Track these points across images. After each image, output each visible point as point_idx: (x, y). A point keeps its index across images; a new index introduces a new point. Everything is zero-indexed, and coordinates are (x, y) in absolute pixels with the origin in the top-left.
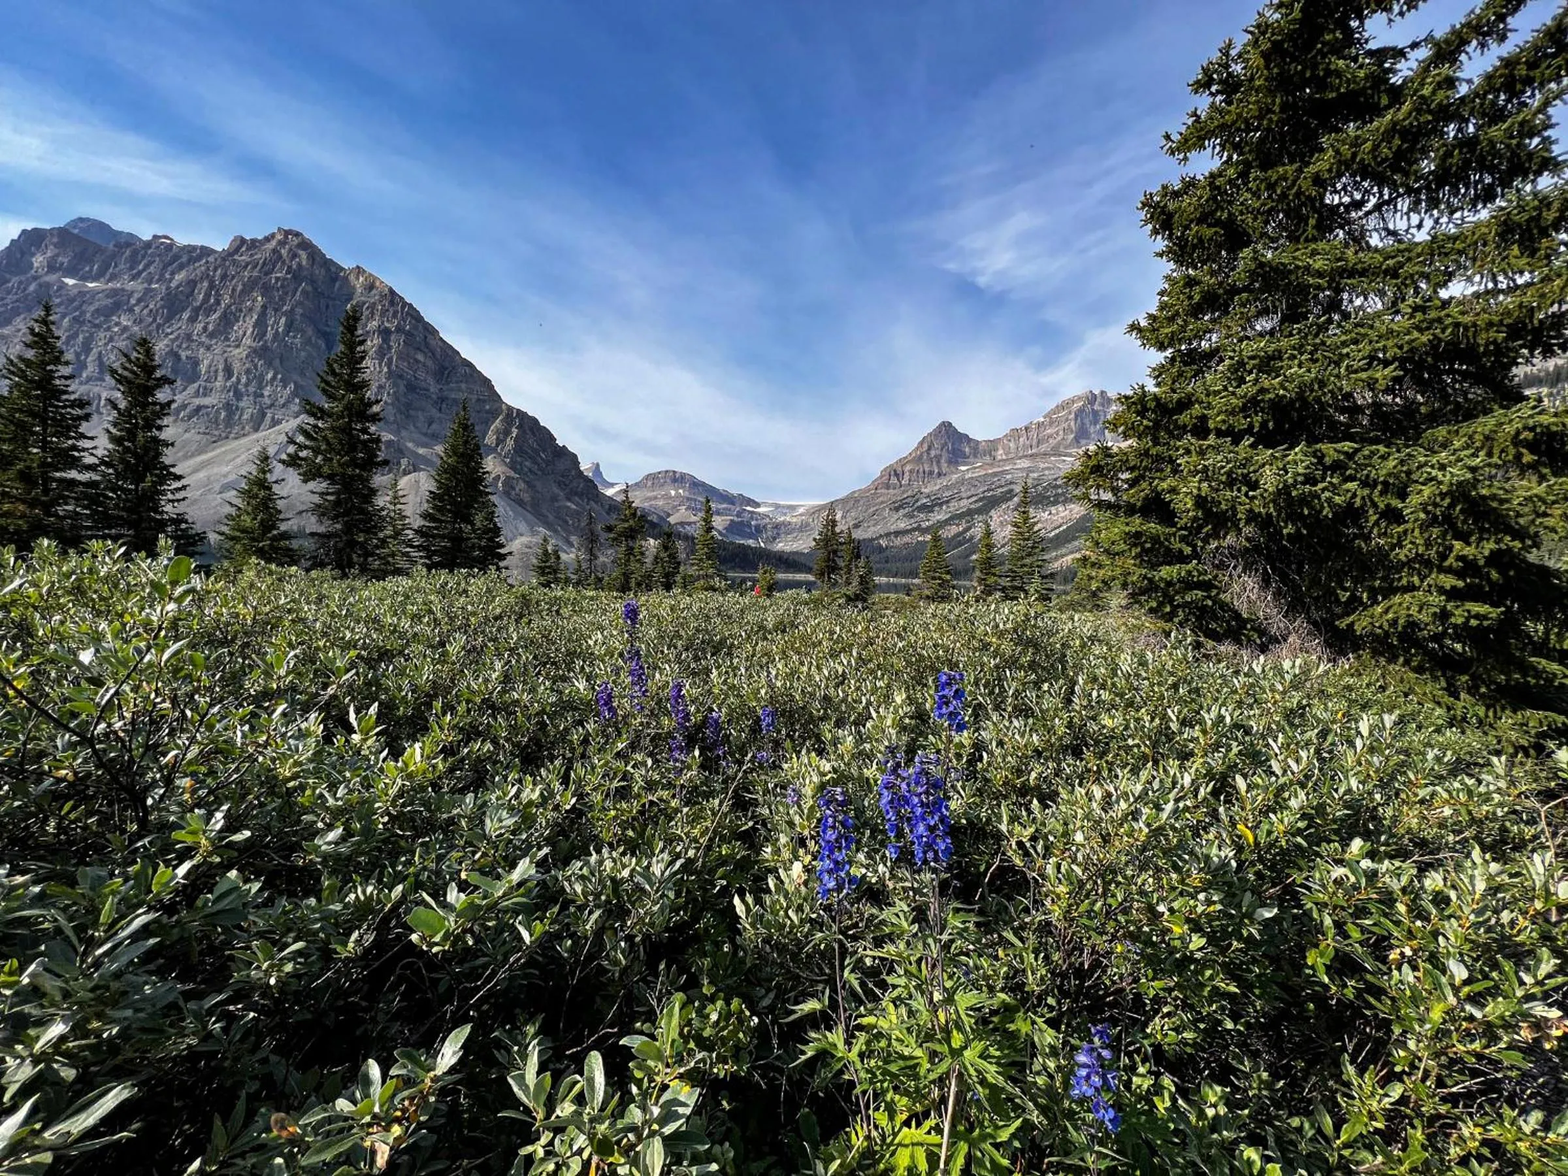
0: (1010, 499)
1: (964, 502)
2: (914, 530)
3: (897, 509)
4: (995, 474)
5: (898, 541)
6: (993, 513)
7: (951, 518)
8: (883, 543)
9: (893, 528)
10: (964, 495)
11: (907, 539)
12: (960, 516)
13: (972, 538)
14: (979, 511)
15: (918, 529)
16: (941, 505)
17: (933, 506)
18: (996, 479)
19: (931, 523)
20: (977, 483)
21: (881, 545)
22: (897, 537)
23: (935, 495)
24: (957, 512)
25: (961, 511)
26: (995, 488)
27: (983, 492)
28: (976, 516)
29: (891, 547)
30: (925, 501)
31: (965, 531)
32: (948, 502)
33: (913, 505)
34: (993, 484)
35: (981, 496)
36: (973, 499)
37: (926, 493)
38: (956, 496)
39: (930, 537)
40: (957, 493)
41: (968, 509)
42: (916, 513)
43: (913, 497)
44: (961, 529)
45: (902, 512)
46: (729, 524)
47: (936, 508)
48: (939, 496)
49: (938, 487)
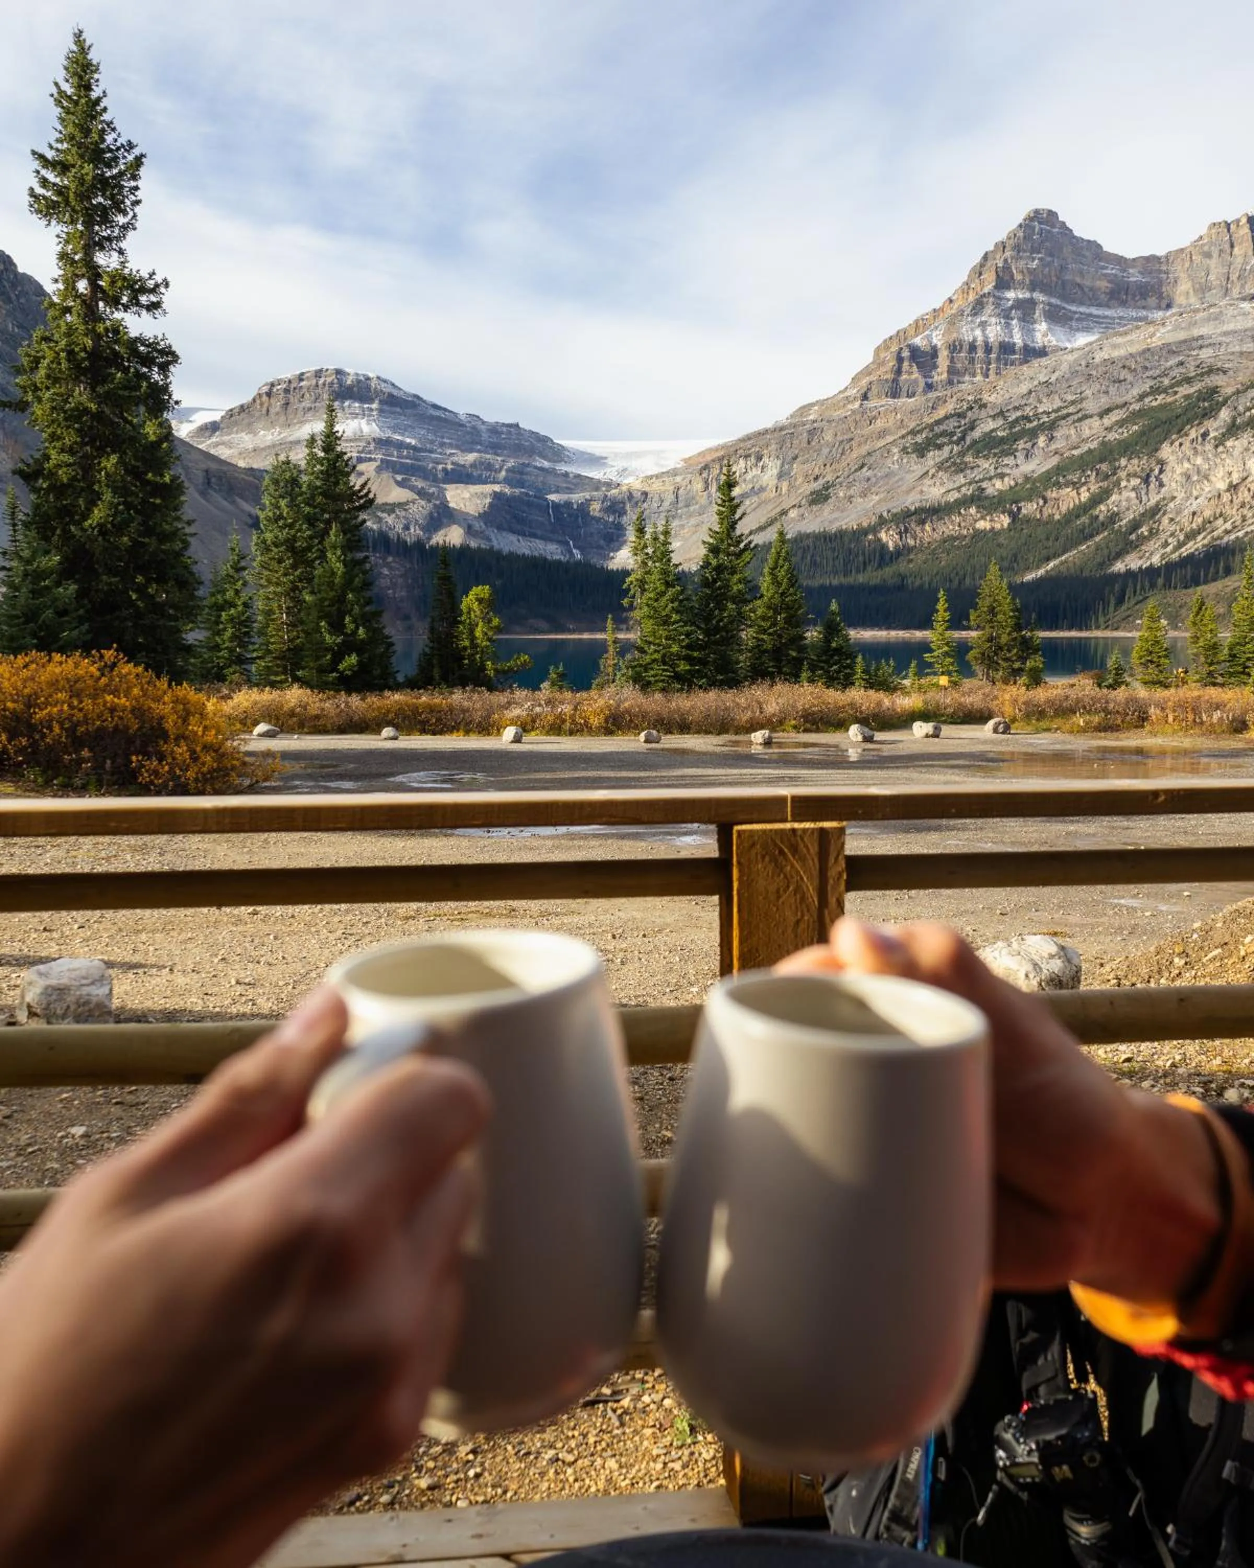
0: (1210, 413)
1: (1093, 426)
2: (965, 502)
3: (921, 451)
4: (1169, 350)
5: (929, 533)
6: (1166, 451)
7: (1059, 470)
8: (889, 538)
9: (912, 501)
10: (1091, 406)
11: (950, 527)
12: (1086, 463)
13: (1113, 517)
14: (1127, 448)
15: (979, 499)
16: (1033, 434)
17: (1015, 438)
18: (1173, 362)
19: (1008, 482)
20: (1124, 374)
21: (884, 547)
22: (922, 522)
23: (1016, 408)
24: (1076, 452)
25: (1085, 448)
26: (1172, 386)
27: (1142, 397)
28: (1123, 462)
29: (910, 550)
30: (991, 425)
31: (1096, 500)
32: (1052, 426)
33: (963, 438)
34: (1164, 374)
35: (1136, 407)
36: (1116, 416)
37: (994, 405)
38: (1072, 409)
39: (1005, 520)
40: (1073, 403)
41: (1103, 444)
42: (969, 458)
43: (961, 415)
44: (1085, 496)
45: (934, 457)
46: (491, 505)
47: (1021, 444)
48: (1028, 411)
49: (1024, 388)
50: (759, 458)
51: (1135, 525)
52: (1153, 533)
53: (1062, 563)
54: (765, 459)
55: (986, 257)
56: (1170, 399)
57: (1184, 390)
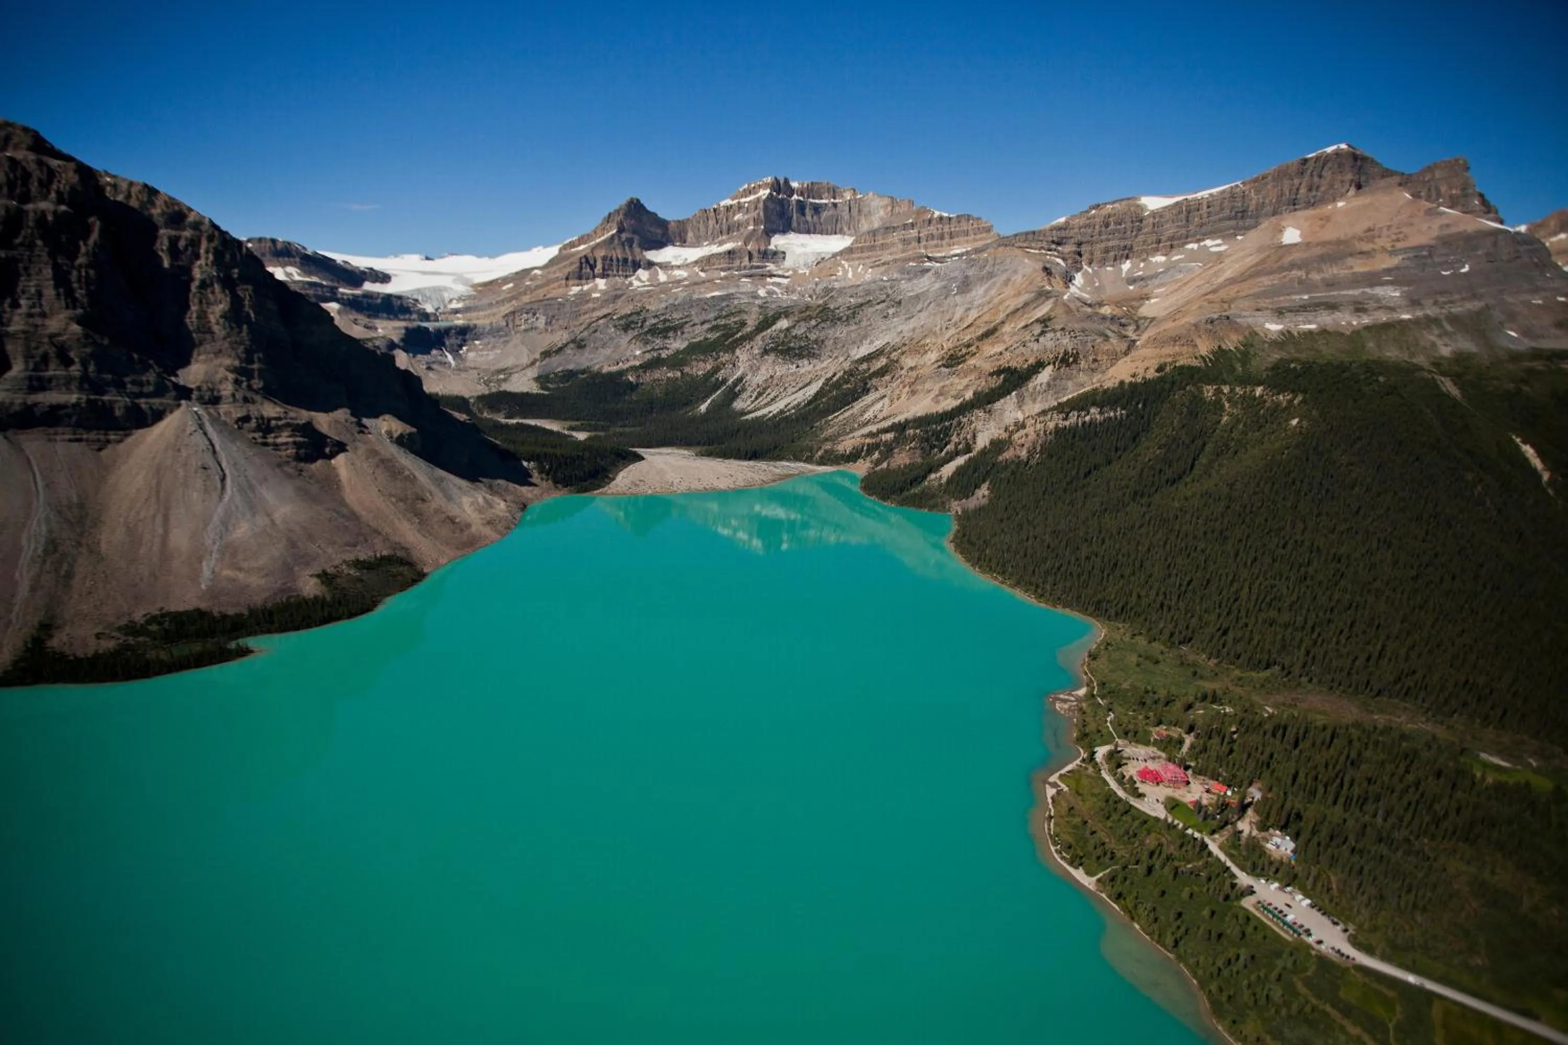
1: (698, 329)
2: (656, 361)
3: (625, 329)
5: (649, 380)
6: (738, 352)
7: (691, 350)
8: (632, 379)
9: (635, 360)
10: (696, 320)
11: (656, 375)
12: (703, 348)
13: (724, 381)
14: (720, 346)
15: (661, 360)
16: (675, 329)
17: (666, 330)
18: (724, 304)
19: (670, 352)
20: (706, 307)
21: (631, 383)
22: (645, 372)
23: (663, 315)
24: (694, 340)
25: (698, 340)
26: (727, 316)
27: (716, 319)
28: (722, 354)
29: (642, 384)
30: (654, 321)
31: (716, 370)
32: (681, 326)
33: (642, 327)
34: (722, 309)
35: (714, 323)
36: (706, 326)
37: (653, 312)
38: (688, 319)
39: (679, 374)
40: (687, 316)
41: (706, 339)
42: (649, 337)
43: (638, 314)
44: (709, 367)
45: (631, 334)
46: (406, 334)
47: (671, 334)
48: (667, 317)
49: (663, 305)
50: (534, 314)
51: (735, 384)
52: (744, 390)
53: (713, 401)
54: (538, 315)
55: (610, 215)
56: (728, 322)
57: (733, 319)
